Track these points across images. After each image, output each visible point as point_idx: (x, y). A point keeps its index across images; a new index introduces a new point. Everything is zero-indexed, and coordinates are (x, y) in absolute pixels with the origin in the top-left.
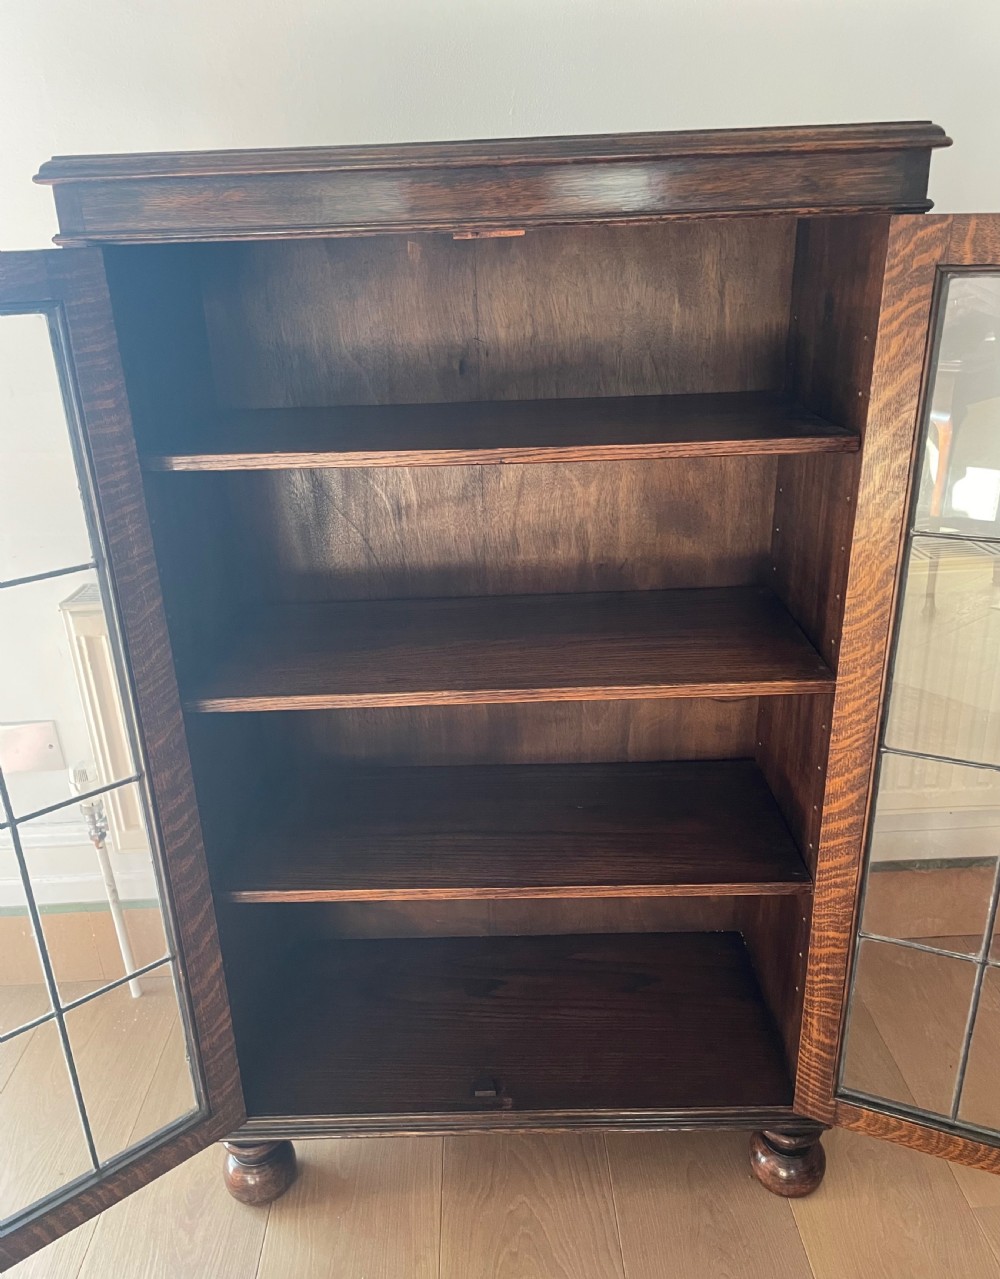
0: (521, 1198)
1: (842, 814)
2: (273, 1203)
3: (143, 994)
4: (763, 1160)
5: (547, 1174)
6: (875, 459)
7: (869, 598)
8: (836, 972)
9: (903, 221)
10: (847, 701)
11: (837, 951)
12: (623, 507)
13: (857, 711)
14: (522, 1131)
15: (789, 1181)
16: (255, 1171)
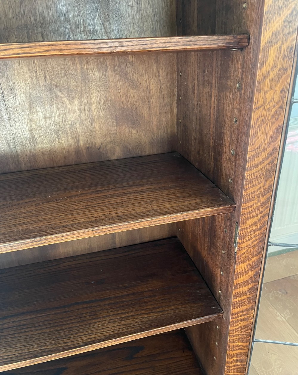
1: (245, 283)
6: (271, 43)
7: (264, 150)
8: (241, 361)
10: (248, 219)
11: (242, 351)
12: (95, 112)
13: (255, 224)
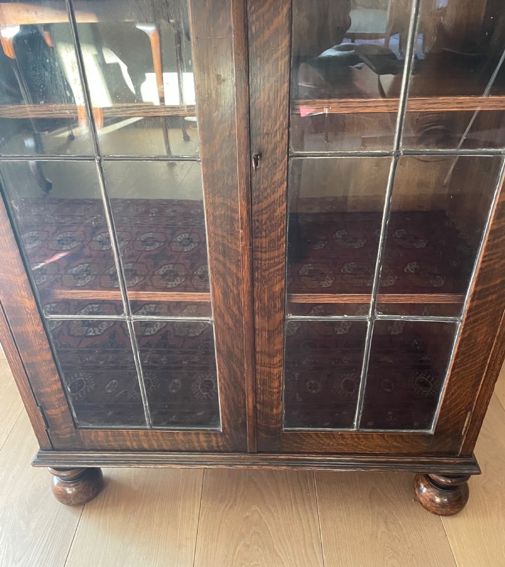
0: (255, 508)
2: (86, 504)
5: (273, 493)
14: (255, 467)
16: (72, 485)
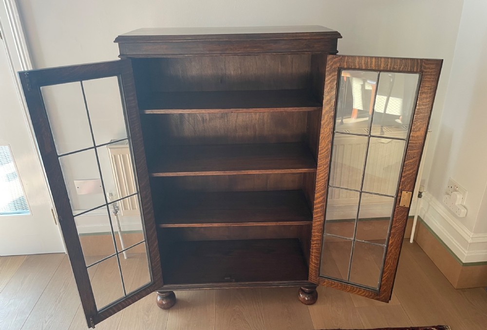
0: (237, 306)
1: (319, 203)
2: (170, 308)
3: (128, 258)
4: (302, 296)
6: (325, 114)
7: (325, 148)
8: (318, 244)
9: (330, 57)
10: (320, 174)
11: (318, 238)
13: (322, 177)
14: (237, 287)
15: (308, 300)
16: (165, 300)
